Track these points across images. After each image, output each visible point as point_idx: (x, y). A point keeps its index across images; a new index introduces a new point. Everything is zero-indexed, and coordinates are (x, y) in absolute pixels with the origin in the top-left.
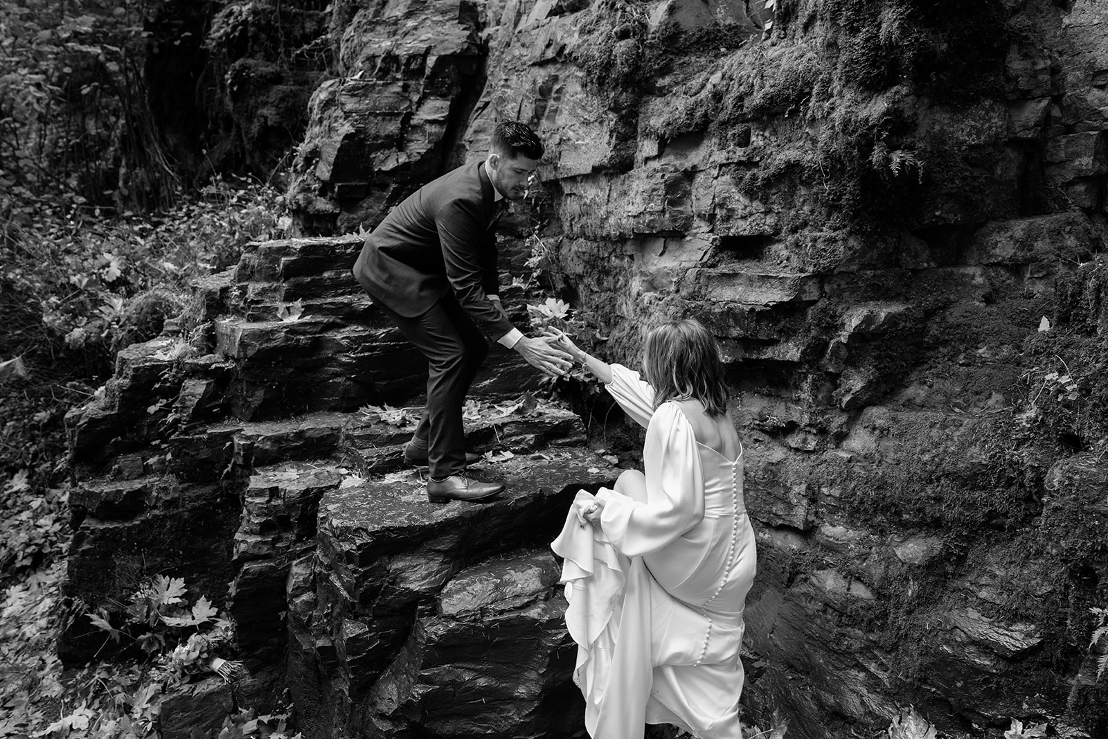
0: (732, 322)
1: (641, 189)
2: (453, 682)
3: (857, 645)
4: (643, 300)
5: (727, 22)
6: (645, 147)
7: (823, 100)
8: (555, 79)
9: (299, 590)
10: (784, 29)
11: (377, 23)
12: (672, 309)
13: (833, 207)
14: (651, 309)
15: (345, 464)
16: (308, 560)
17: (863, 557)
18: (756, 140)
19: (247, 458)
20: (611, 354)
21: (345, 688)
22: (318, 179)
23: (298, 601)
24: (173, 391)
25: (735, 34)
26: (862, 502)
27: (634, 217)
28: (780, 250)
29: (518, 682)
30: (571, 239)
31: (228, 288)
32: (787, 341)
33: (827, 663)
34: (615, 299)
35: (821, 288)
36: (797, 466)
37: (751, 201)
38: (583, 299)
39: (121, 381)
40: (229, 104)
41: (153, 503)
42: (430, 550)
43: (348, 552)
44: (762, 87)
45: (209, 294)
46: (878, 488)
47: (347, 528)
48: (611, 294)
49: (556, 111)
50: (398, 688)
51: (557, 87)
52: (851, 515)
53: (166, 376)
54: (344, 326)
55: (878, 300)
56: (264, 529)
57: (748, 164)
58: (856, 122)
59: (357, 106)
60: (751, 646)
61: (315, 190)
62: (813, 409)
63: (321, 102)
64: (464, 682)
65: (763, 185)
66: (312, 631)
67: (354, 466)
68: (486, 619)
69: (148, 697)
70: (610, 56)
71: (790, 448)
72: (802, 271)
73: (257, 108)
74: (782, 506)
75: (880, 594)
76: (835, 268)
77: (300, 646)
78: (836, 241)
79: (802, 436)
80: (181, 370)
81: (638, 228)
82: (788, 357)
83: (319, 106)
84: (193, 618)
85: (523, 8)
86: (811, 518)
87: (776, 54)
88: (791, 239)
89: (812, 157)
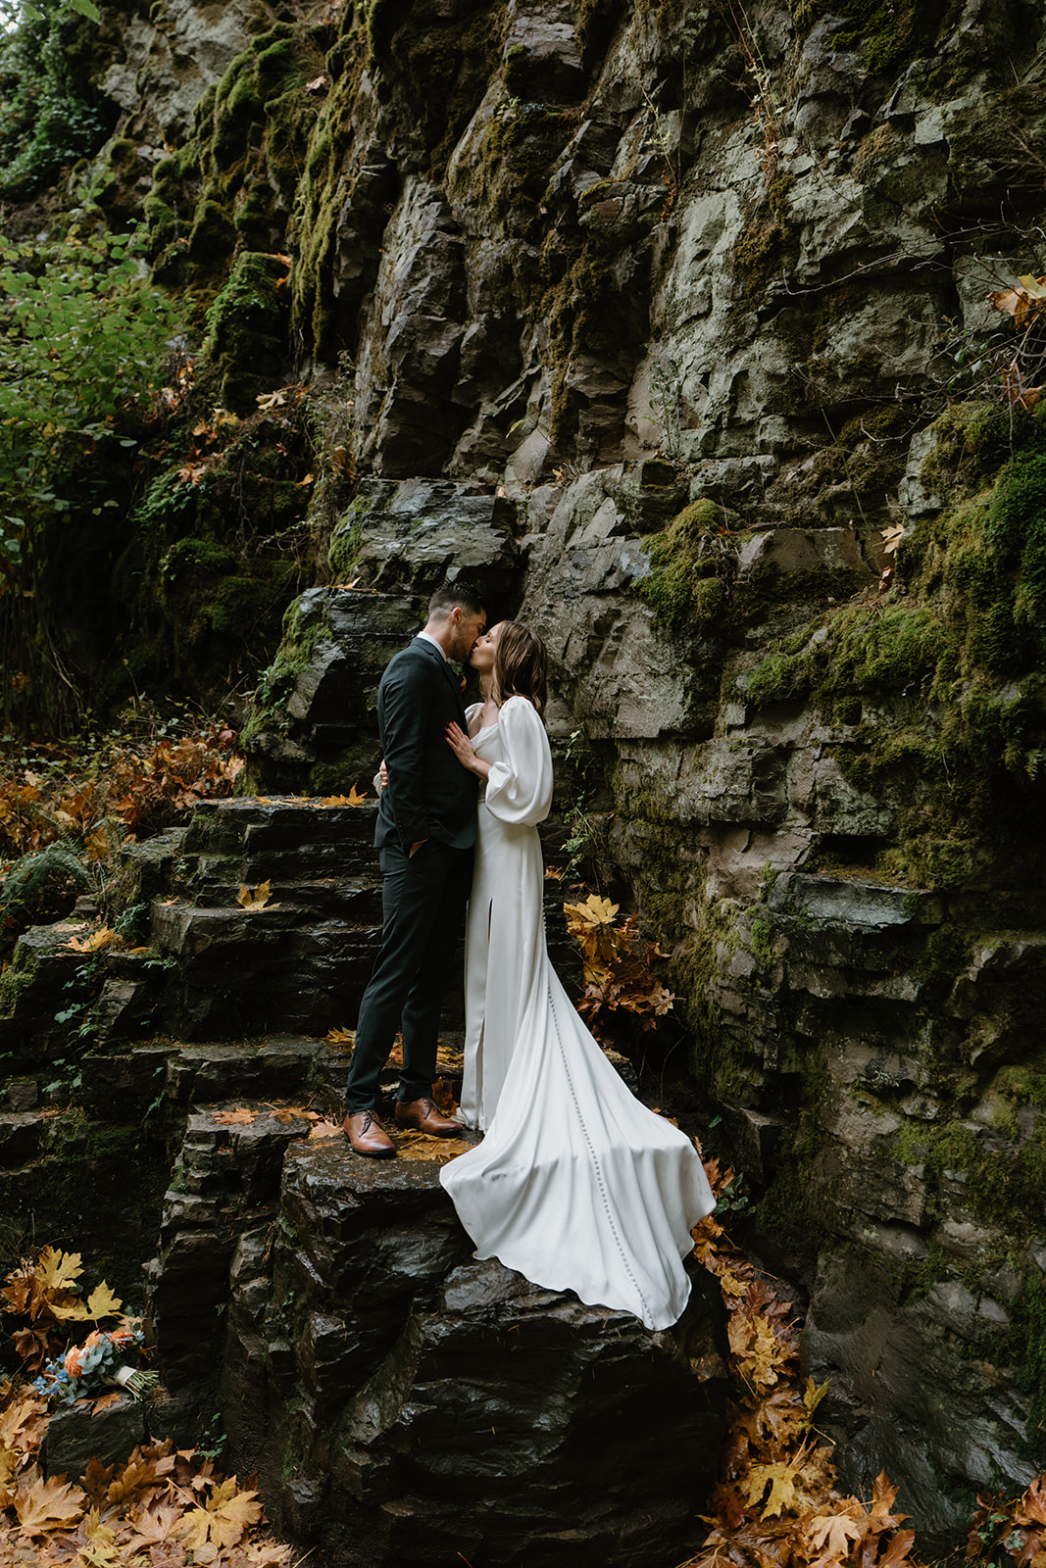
0: (832, 946)
1: (722, 765)
2: (454, 1403)
3: (986, 1385)
4: (719, 908)
5: (838, 566)
6: (729, 711)
7: (948, 680)
8: (617, 614)
9: (249, 1273)
10: (906, 584)
11: (384, 518)
12: (757, 924)
13: (959, 810)
14: (730, 921)
15: (315, 1107)
16: (262, 1233)
17: (996, 1265)
18: (868, 718)
19: (183, 1090)
20: (674, 977)
21: (307, 1410)
22: (290, 715)
23: (247, 1288)
24: (89, 994)
25: (847, 581)
26: (993, 1190)
27: (712, 799)
28: (896, 857)
29: (541, 1408)
30: (627, 818)
31: (171, 859)
32: (901, 975)
33: (948, 1409)
34: (683, 903)
35: (945, 911)
36: (915, 1139)
37: (860, 793)
38: (639, 900)
39: (21, 975)
40: (161, 596)
41: (50, 1144)
42: (433, 1224)
43: (327, 1219)
44: (876, 655)
45: (147, 867)
46: (1014, 1172)
47: (327, 1188)
48: (677, 897)
49: (615, 653)
50: (381, 1409)
51: (618, 624)
52: (981, 1208)
53: (84, 972)
54: (324, 920)
55: (1017, 929)
56: (205, 1188)
57: (857, 746)
58: (985, 711)
59: (351, 624)
60: (851, 1387)
61: (283, 729)
62: (933, 1066)
63: (302, 615)
64: (469, 1404)
65: (875, 774)
66: (263, 1330)
67: (326, 1110)
68: (502, 1320)
69: (22, 1419)
70: (688, 596)
71: (905, 1116)
72: (921, 886)
73: (199, 605)
74: (894, 1194)
75: (1016, 1313)
76: (961, 885)
77: (244, 1350)
78: (963, 853)
79: (919, 1100)
80: (102, 965)
81: (716, 814)
82: (903, 995)
83: (298, 620)
84: (89, 1311)
85: (577, 520)
86: (931, 1211)
87: (894, 615)
88: (908, 844)
89: (934, 748)
